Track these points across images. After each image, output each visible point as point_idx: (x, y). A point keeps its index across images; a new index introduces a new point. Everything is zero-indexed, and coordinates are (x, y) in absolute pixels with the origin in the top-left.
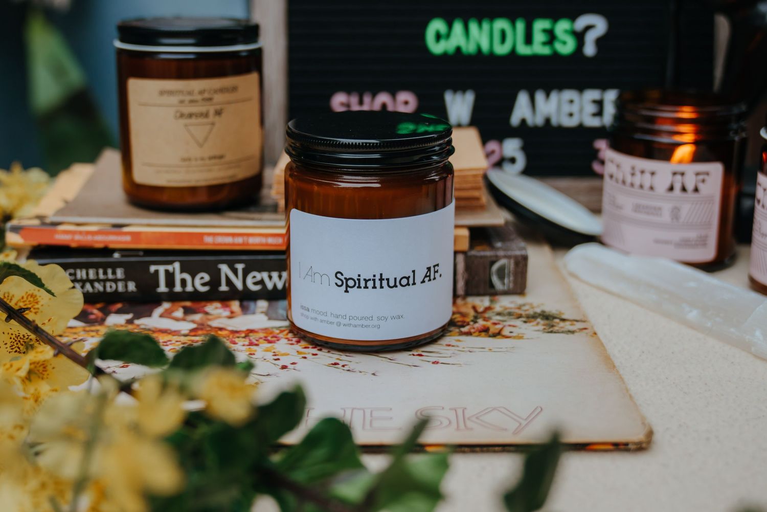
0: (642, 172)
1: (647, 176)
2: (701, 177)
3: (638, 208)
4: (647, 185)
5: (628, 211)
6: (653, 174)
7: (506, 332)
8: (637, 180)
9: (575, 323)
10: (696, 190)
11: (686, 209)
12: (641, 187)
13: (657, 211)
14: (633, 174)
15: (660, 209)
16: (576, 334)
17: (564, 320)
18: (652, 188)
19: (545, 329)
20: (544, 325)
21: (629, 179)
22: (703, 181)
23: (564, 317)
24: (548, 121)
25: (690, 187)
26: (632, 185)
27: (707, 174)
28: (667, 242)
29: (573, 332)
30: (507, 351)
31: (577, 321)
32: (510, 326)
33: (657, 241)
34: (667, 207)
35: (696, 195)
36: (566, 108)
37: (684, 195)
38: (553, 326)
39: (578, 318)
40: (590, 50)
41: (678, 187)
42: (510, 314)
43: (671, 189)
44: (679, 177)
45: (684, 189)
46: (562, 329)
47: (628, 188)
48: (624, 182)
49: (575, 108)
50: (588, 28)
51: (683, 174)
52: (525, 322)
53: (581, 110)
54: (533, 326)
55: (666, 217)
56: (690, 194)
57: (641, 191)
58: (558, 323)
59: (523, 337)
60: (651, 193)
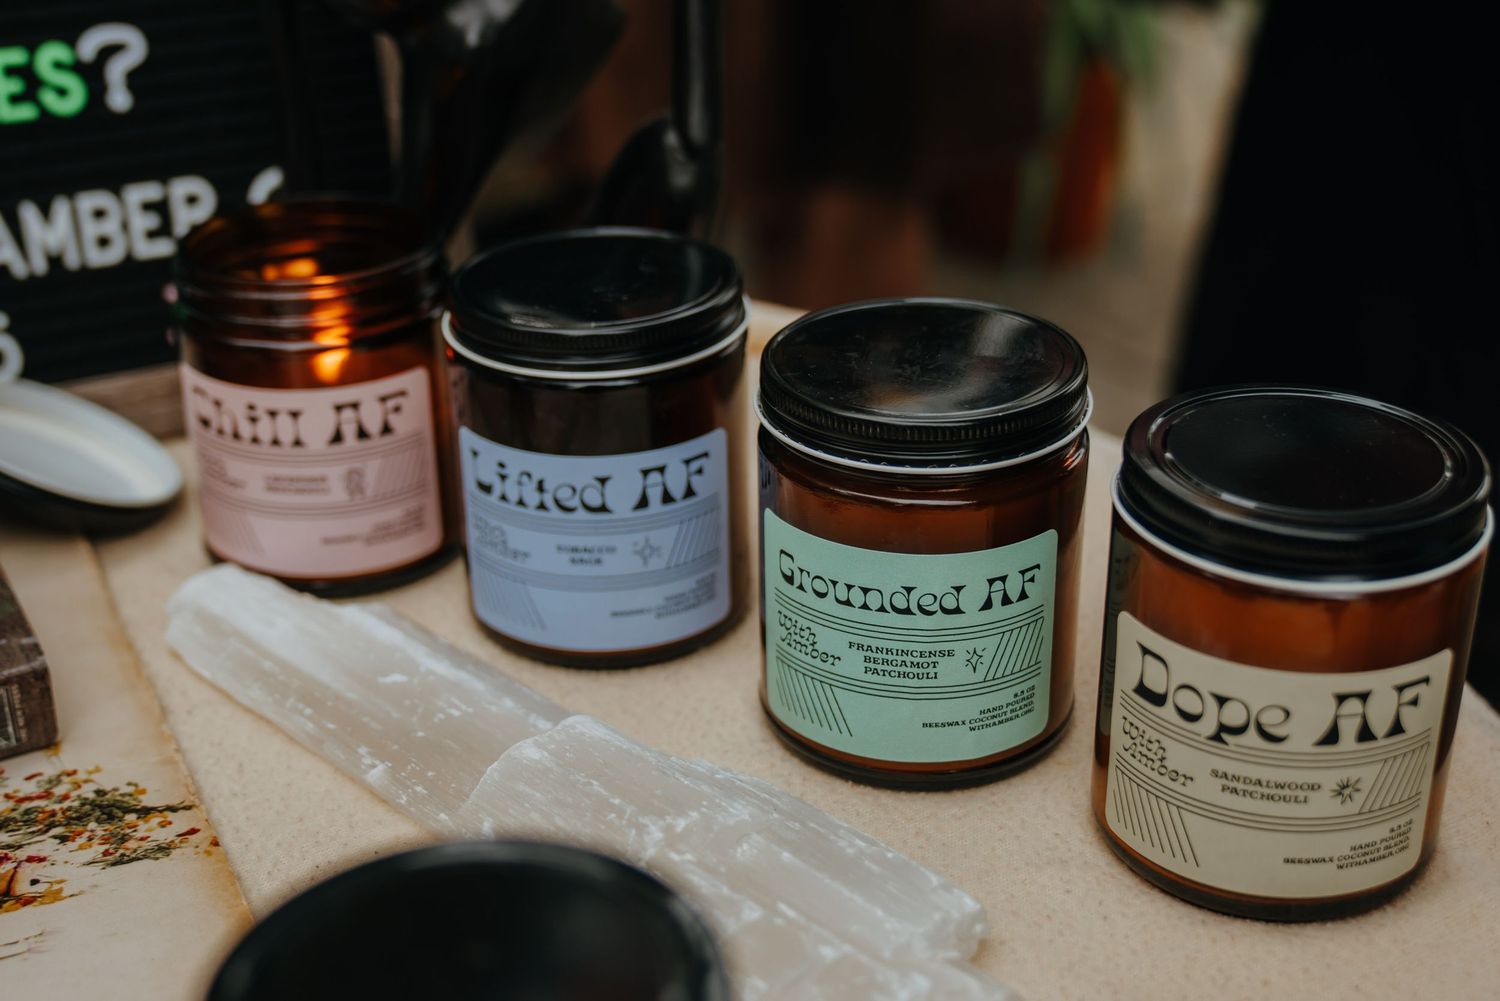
0: (273, 414)
1: (284, 420)
2: (391, 404)
3: (274, 484)
4: (287, 437)
5: (255, 490)
6: (295, 415)
7: (22, 887)
8: (264, 429)
9: (170, 816)
10: (387, 429)
11: (372, 469)
12: (276, 442)
13: (317, 484)
14: (253, 420)
15: (323, 479)
16: (175, 853)
17: (145, 812)
18: (298, 443)
19: (106, 853)
20: (105, 840)
21: (246, 430)
22: (397, 409)
23: (147, 801)
24: (55, 261)
25: (373, 426)
26: (255, 440)
27: (402, 394)
28: (348, 539)
29: (164, 849)
30: (29, 950)
31: (173, 809)
32: (30, 859)
33: (327, 541)
34: (335, 474)
35: (388, 439)
36: (91, 230)
37: (366, 444)
38: (124, 839)
39: (174, 802)
40: (119, 99)
41: (350, 431)
42: (28, 818)
43: (338, 438)
44: (348, 414)
45: (362, 434)
46: (146, 845)
47: (246, 445)
48: (236, 436)
49: (110, 227)
50: (109, 51)
51: (355, 406)
52: (63, 839)
53: (125, 226)
54: (81, 848)
55: (338, 493)
56: (377, 441)
57: (275, 450)
58: (134, 827)
59: (60, 890)
60: (298, 451)
